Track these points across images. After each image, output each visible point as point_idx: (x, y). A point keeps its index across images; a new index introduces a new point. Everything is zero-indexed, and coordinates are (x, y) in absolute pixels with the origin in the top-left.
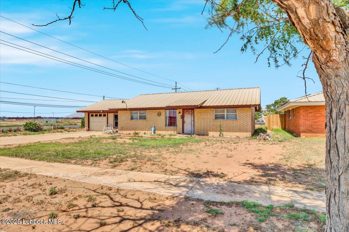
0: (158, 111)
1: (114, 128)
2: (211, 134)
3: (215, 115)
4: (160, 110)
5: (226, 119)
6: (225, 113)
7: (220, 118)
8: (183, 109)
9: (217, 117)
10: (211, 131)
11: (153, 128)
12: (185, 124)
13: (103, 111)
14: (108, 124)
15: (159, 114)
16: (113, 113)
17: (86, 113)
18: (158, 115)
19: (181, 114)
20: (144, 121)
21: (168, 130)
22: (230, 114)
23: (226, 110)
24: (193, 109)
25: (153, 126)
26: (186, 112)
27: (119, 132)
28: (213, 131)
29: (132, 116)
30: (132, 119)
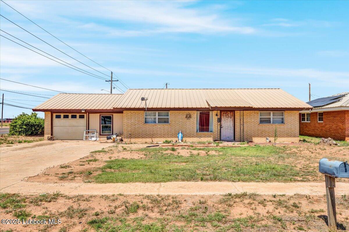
0: (187, 112)
1: (100, 135)
2: (256, 140)
3: (260, 118)
4: (190, 112)
5: (272, 123)
6: (271, 117)
7: (264, 122)
8: (221, 111)
9: (262, 121)
10: (255, 136)
11: (180, 134)
12: (222, 129)
13: (85, 110)
14: (89, 129)
15: (189, 117)
16: (99, 114)
17: (47, 112)
18: (186, 117)
19: (219, 117)
20: (165, 126)
21: (201, 137)
22: (276, 117)
23: (272, 112)
24: (234, 111)
25: (180, 132)
26: (223, 114)
27: (125, 140)
28: (258, 136)
29: (146, 118)
30: (146, 122)
